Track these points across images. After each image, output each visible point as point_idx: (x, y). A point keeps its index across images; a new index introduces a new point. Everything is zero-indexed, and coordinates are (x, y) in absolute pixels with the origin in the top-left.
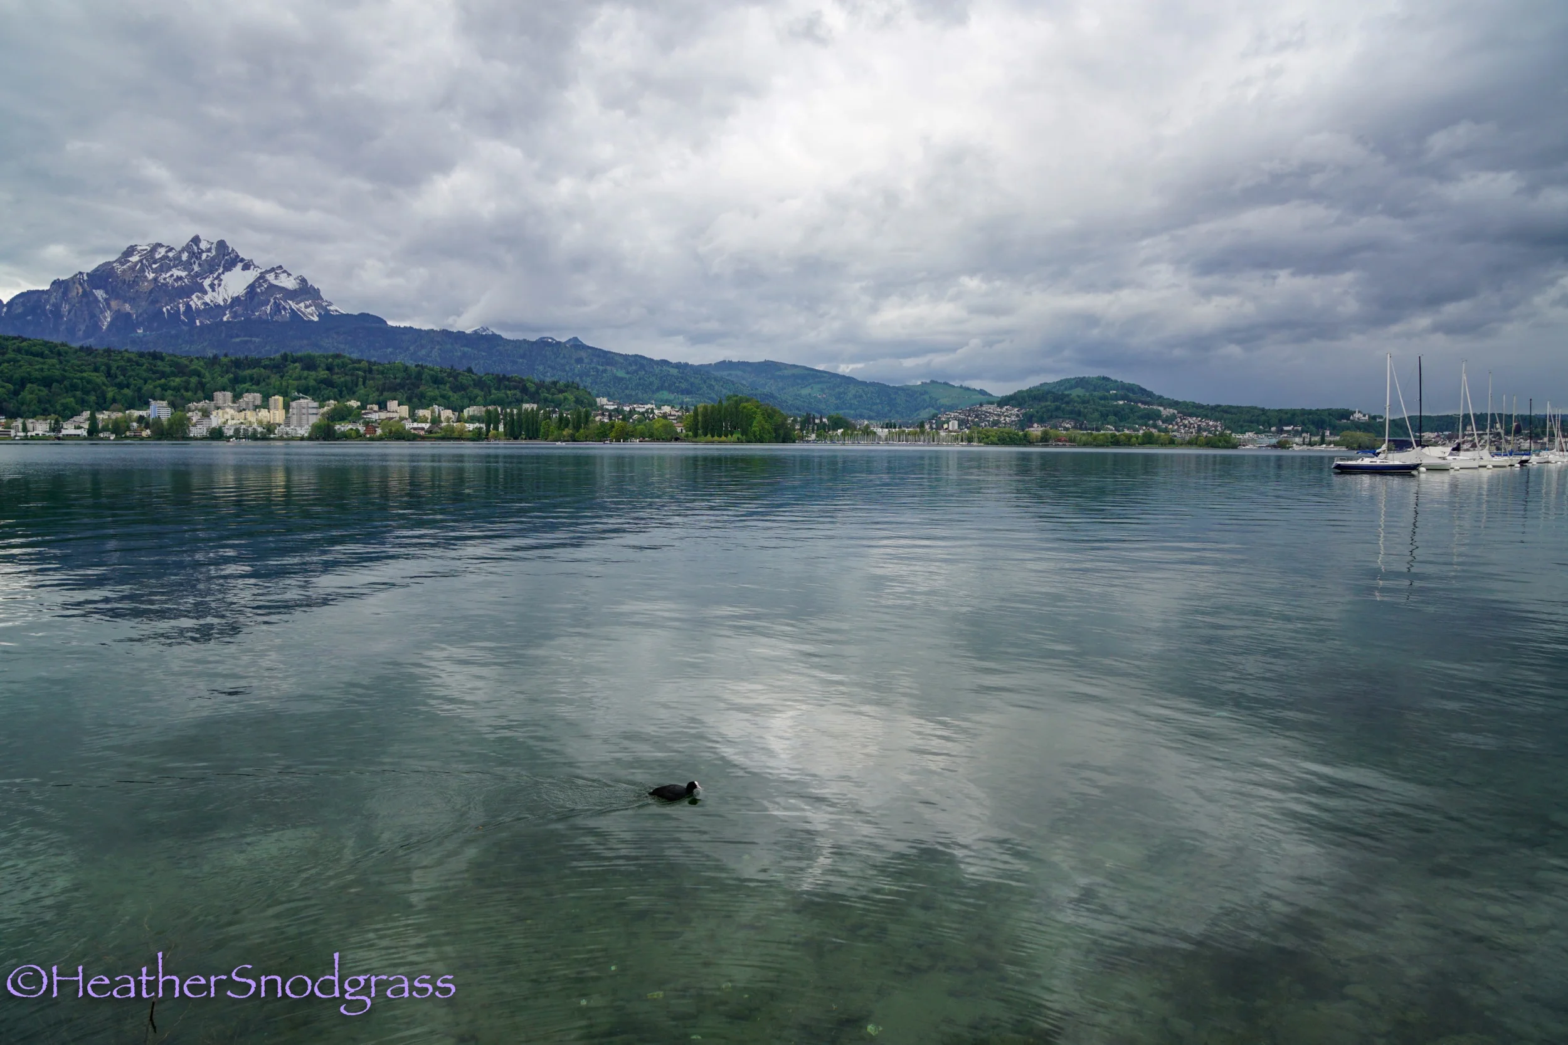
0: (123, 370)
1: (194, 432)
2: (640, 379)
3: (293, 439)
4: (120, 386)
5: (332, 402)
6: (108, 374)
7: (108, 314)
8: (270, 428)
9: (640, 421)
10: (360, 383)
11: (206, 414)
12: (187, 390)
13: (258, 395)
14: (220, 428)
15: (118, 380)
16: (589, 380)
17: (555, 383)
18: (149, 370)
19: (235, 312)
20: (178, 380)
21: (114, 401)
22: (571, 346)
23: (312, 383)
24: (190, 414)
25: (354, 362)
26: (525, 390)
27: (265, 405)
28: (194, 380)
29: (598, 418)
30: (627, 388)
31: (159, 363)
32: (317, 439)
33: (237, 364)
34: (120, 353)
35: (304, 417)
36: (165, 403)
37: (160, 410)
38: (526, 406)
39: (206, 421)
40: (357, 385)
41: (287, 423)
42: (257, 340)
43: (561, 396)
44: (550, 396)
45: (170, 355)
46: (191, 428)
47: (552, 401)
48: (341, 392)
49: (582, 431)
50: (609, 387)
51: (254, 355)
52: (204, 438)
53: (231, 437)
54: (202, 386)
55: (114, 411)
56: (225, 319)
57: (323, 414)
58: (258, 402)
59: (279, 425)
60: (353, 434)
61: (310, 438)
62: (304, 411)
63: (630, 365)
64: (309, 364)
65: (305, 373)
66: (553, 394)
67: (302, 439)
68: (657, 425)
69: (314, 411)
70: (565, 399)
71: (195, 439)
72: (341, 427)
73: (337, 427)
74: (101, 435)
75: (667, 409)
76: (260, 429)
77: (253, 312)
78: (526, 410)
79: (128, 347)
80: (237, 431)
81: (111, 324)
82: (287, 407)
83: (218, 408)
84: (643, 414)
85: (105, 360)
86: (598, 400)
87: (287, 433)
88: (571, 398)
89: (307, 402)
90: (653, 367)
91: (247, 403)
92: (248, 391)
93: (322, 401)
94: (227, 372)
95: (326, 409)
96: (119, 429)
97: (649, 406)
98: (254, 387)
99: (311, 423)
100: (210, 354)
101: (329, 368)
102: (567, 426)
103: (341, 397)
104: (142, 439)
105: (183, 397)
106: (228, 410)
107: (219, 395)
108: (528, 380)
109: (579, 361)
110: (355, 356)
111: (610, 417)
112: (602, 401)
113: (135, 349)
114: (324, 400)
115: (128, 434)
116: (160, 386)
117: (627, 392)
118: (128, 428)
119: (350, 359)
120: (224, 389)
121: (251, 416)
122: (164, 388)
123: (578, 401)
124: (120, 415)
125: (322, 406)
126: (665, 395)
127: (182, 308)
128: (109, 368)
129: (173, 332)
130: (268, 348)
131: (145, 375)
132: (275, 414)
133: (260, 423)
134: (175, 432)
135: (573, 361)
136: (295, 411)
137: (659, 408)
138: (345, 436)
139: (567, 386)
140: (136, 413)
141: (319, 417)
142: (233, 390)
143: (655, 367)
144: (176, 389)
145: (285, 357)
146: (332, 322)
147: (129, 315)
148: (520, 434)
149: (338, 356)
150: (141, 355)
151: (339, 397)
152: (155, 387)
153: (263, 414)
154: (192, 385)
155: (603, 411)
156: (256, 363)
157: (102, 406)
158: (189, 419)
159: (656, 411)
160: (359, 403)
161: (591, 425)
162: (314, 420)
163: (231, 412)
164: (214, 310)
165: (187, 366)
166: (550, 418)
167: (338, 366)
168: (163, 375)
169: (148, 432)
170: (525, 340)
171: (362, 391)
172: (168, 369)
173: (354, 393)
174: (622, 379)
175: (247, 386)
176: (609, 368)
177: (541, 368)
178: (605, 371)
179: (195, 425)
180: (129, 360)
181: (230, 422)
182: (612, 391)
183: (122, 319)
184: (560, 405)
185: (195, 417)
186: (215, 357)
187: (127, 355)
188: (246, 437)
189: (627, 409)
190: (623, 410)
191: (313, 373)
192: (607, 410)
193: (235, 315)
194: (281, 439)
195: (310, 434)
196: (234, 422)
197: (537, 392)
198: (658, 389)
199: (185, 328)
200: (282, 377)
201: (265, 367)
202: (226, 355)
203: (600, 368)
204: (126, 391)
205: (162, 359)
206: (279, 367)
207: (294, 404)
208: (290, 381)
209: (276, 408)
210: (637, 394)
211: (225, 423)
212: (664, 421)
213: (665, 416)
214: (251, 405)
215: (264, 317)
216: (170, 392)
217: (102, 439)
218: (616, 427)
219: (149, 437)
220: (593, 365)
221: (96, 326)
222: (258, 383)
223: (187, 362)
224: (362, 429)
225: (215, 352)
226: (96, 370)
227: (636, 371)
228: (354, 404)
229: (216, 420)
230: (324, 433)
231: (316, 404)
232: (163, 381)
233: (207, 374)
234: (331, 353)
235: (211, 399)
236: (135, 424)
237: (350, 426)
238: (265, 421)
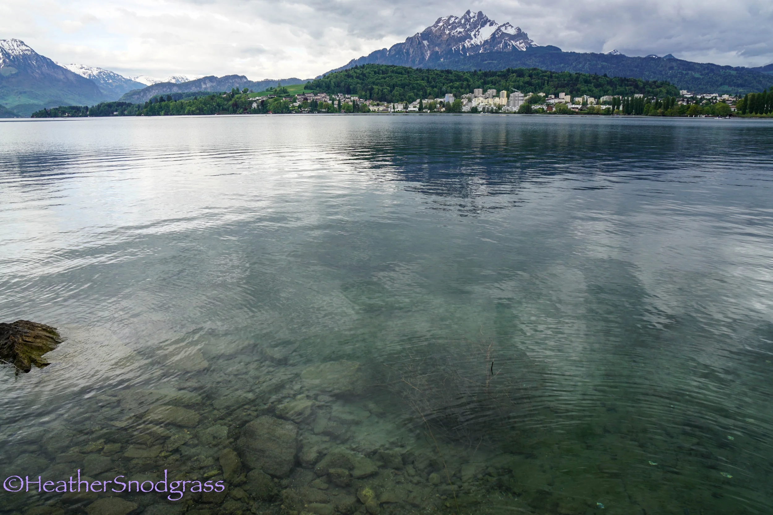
0: (434, 79)
1: (464, 109)
2: (710, 78)
3: (510, 113)
4: (433, 87)
5: (531, 93)
6: (428, 82)
7: (429, 52)
8: (500, 107)
9: (707, 104)
10: (546, 84)
11: (470, 100)
12: (462, 88)
13: (495, 90)
14: (476, 107)
15: (432, 84)
16: (676, 80)
17: (655, 82)
18: (445, 79)
19: (485, 48)
20: (458, 83)
21: (430, 94)
22: (667, 60)
23: (521, 84)
24: (463, 100)
25: (543, 72)
26: (636, 86)
27: (498, 95)
28: (465, 83)
29: (680, 103)
30: (700, 84)
31: (450, 75)
32: (522, 113)
33: (486, 74)
34: (433, 71)
35: (517, 102)
36: (452, 95)
37: (449, 99)
38: (637, 96)
39: (469, 104)
40: (544, 84)
41: (508, 105)
42: (495, 62)
43: (658, 90)
44: (651, 90)
45: (455, 71)
46: (463, 107)
47: (653, 92)
48: (535, 88)
49: (669, 110)
50: (689, 84)
51: (494, 70)
52: (468, 112)
53: (481, 112)
54: (469, 86)
55: (430, 99)
56: (480, 52)
57: (526, 100)
58: (494, 94)
59: (504, 106)
60: (541, 110)
61: (519, 113)
62: (517, 98)
63: (704, 70)
64: (520, 74)
65: (518, 78)
66: (653, 88)
67: (515, 113)
68: (718, 107)
69: (522, 98)
70: (661, 91)
71: (464, 112)
72: (535, 107)
73: (533, 107)
74: (424, 111)
75: (726, 97)
76: (495, 108)
77: (494, 47)
78: (636, 98)
79: (437, 68)
80: (484, 108)
81: (430, 57)
82: (508, 96)
83: (476, 97)
84: (709, 100)
85: (427, 75)
86: (681, 92)
87: (508, 110)
88: (664, 90)
89: (518, 94)
90: (719, 71)
91: (489, 95)
92: (490, 88)
93: (526, 93)
94: (481, 79)
95: (527, 97)
96: (431, 108)
97: (714, 95)
98: (493, 86)
99: (520, 105)
100: (473, 70)
101: (530, 76)
102: (660, 107)
103: (536, 91)
104: (441, 112)
105: (460, 92)
107: (476, 91)
108: (639, 80)
109: (671, 68)
110: (544, 69)
111: (688, 102)
112: (684, 92)
113: (439, 69)
114: (527, 93)
115: (435, 110)
116: (450, 86)
117: (700, 86)
118: (435, 107)
119: (542, 71)
120: (478, 88)
121: (491, 101)
122: (452, 87)
123: (668, 93)
124: (432, 101)
125: (525, 96)
126: (726, 88)
127: (461, 48)
128: (428, 78)
129: (457, 60)
130: (500, 66)
131: (443, 81)
132: (502, 100)
133: (495, 104)
134: (455, 109)
135: (667, 68)
136: (512, 99)
137: (720, 96)
138: (537, 112)
139: (662, 84)
140: (439, 100)
141: (524, 101)
142: (483, 88)
143: (721, 70)
144: (457, 88)
145: (508, 70)
146: (533, 51)
147: (438, 52)
148: (632, 112)
149: (535, 69)
150: (442, 71)
151: (535, 91)
152: (448, 87)
153: (497, 99)
154: (464, 86)
155: (683, 98)
156: (494, 74)
157: (425, 97)
158: (462, 103)
159: (718, 98)
160: (544, 94)
161: (675, 107)
162: (521, 103)
163: (481, 99)
164: (476, 47)
165: (462, 76)
166: (650, 103)
167: (535, 74)
168: (452, 81)
169: (444, 109)
170: (639, 57)
171: (546, 87)
172: (453, 78)
173: (542, 89)
174: (698, 78)
175: (489, 85)
176: (690, 72)
177: (647, 73)
178: (687, 74)
179: (465, 106)
180: (437, 74)
181: (481, 104)
182: (690, 86)
183: (435, 56)
184: (657, 95)
185: (465, 101)
186: (475, 71)
187: (436, 72)
188: (488, 112)
189: (699, 97)
190: (696, 98)
191: (522, 79)
192: (686, 98)
193: (485, 49)
194: (505, 113)
195: (519, 110)
196: (483, 104)
197: (644, 87)
198: (721, 85)
199: (462, 57)
200: (506, 81)
201: (499, 76)
202: (480, 70)
203: (684, 72)
204: (435, 89)
205: (451, 73)
206: (505, 75)
207: (512, 95)
208: (511, 83)
209: (503, 97)
210: (706, 88)
211: (479, 104)
212: (723, 104)
213: (724, 101)
214: (491, 96)
215: (499, 50)
216: (454, 89)
217: (424, 112)
218: (691, 108)
219: (444, 112)
220: (680, 71)
221: (423, 58)
222: (495, 85)
223: (462, 75)
224: (545, 108)
225: (475, 69)
226: (423, 80)
227: (708, 74)
228: (542, 94)
229: (474, 103)
230: (526, 110)
231: (522, 95)
232: (451, 84)
233: (471, 80)
234: (531, 68)
235: (473, 92)
236: (438, 105)
237: (539, 107)
238: (497, 103)
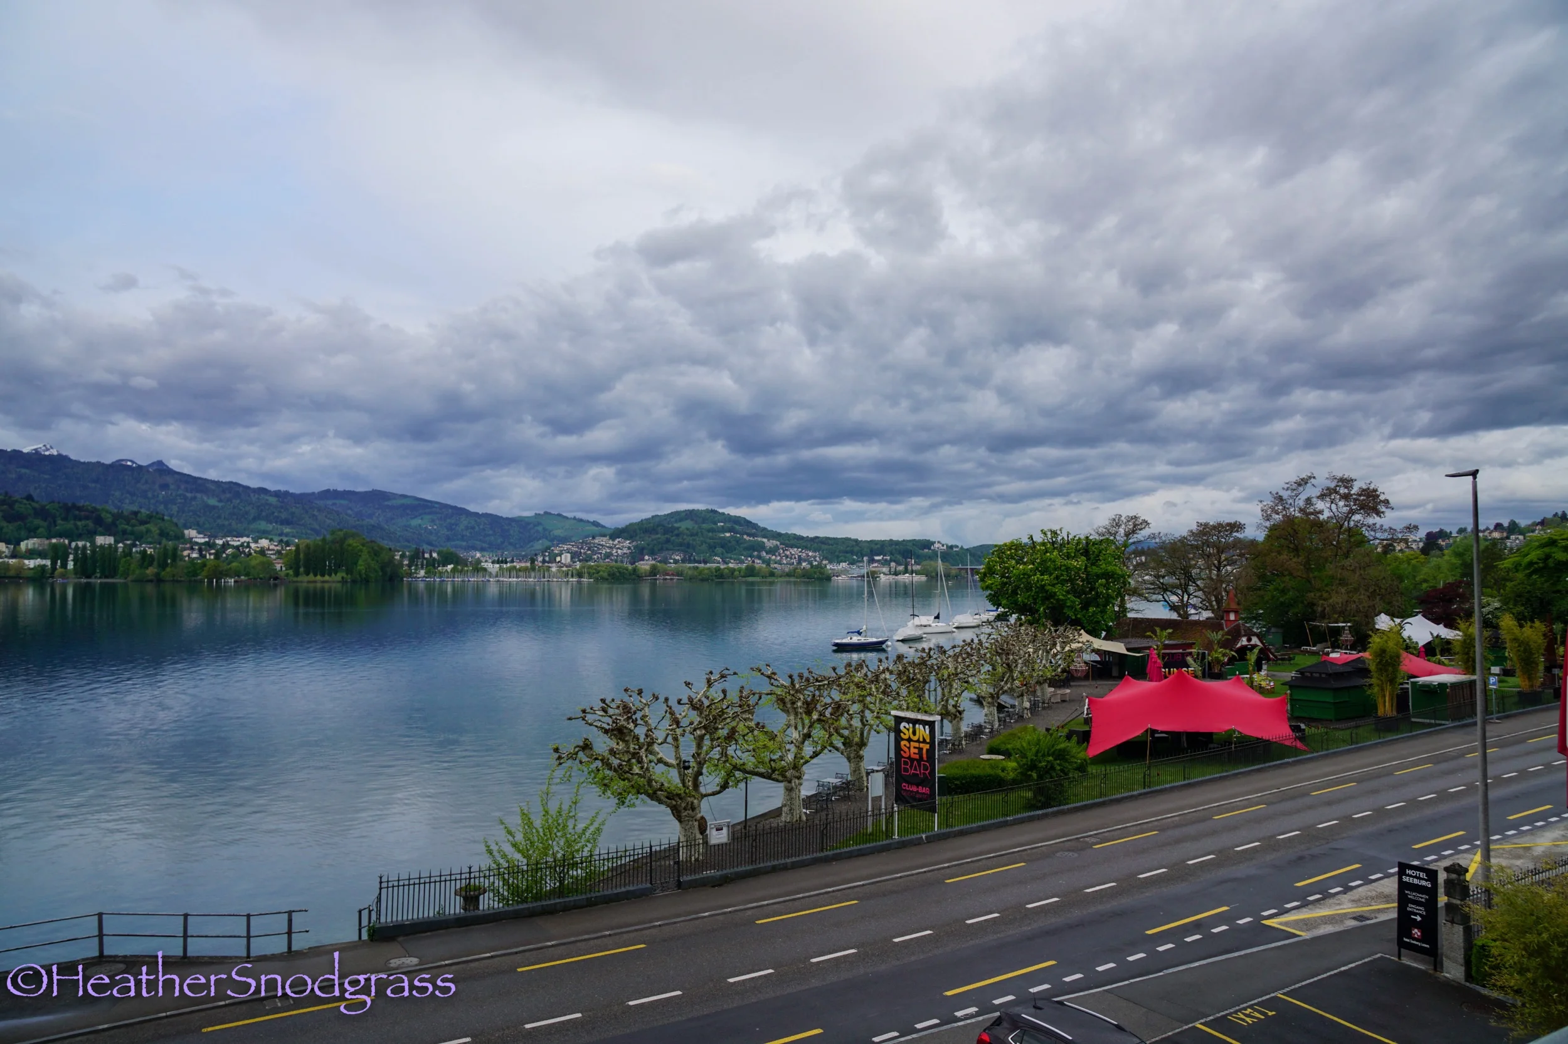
2: (234, 507)
9: (235, 557)
16: (175, 508)
17: (136, 513)
22: (155, 470)
26: (99, 521)
29: (186, 553)
30: (219, 517)
38: (101, 540)
43: (143, 528)
44: (129, 528)
47: (132, 533)
49: (168, 569)
50: (199, 516)
63: (224, 492)
66: (133, 526)
68: (254, 563)
70: (148, 531)
75: (264, 543)
78: (102, 546)
84: (237, 548)
86: (186, 532)
88: (154, 528)
90: (249, 496)
97: (245, 539)
102: (151, 564)
108: (103, 509)
109: (165, 487)
111: (200, 550)
112: (191, 533)
117: (219, 521)
123: (163, 534)
126: (263, 525)
135: (157, 487)
137: (256, 542)
139: (150, 517)
143: (252, 495)
148: (94, 572)
155: (192, 544)
159: (253, 545)
161: (180, 563)
166: (130, 554)
170: (98, 463)
174: (214, 507)
176: (199, 495)
177: (117, 494)
178: (195, 498)
182: (202, 520)
184: (142, 537)
189: (220, 542)
190: (215, 544)
192: (197, 543)
197: (114, 524)
198: (255, 519)
203: (189, 495)
210: (230, 525)
212: (261, 559)
213: (262, 552)
218: (208, 567)
220: (180, 492)
227: (229, 500)
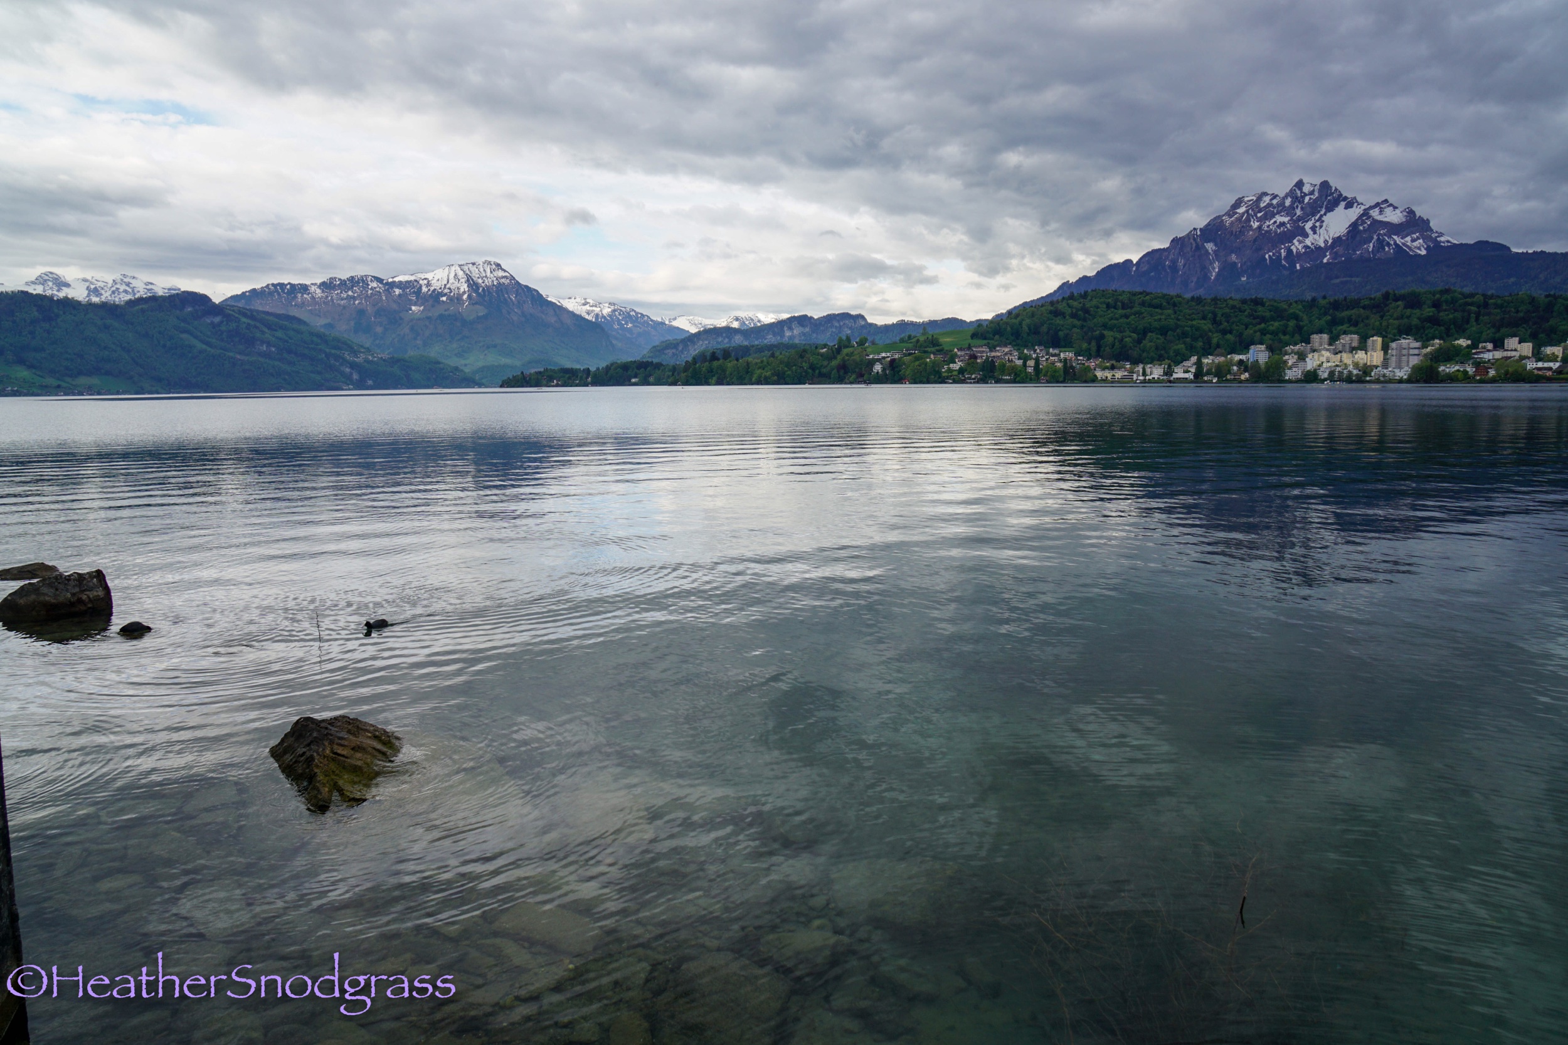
0: (1227, 316)
1: (1290, 374)
3: (1390, 381)
4: (1224, 332)
5: (1437, 341)
6: (1215, 321)
7: (1216, 264)
8: (1366, 370)
10: (1473, 320)
11: (1302, 357)
12: (1285, 334)
13: (1356, 337)
14: (1315, 370)
15: (1222, 327)
18: (1250, 316)
19: (1336, 253)
20: (1276, 324)
21: (1218, 346)
23: (1415, 321)
24: (1287, 357)
25: (1465, 296)
27: (1363, 346)
28: (1292, 323)
31: (1260, 308)
32: (1417, 381)
33: (1336, 305)
34: (1226, 301)
35: (1404, 358)
36: (1263, 347)
37: (1259, 354)
39: (1301, 364)
40: (1468, 322)
41: (1385, 365)
42: (1357, 280)
45: (1270, 300)
46: (1288, 372)
48: (1448, 330)
51: (1354, 296)
52: (1298, 381)
53: (1325, 380)
54: (1299, 329)
55: (1218, 355)
56: (1325, 261)
57: (1426, 355)
58: (1355, 344)
59: (1376, 367)
60: (1460, 375)
61: (1409, 381)
62: (1405, 352)
64: (1413, 301)
65: (1408, 311)
67: (1401, 381)
69: (1416, 352)
71: (1290, 381)
72: (1445, 369)
73: (1441, 368)
74: (1206, 378)
76: (1355, 372)
77: (1355, 251)
79: (1233, 295)
80: (1332, 373)
81: (1218, 274)
82: (1385, 348)
83: (1314, 351)
85: (1212, 308)
87: (1384, 376)
89: (1406, 342)
91: (1344, 345)
92: (1345, 333)
93: (1425, 341)
94: (1325, 314)
95: (1429, 349)
96: (1221, 372)
98: (1352, 329)
99: (1411, 365)
100: (1308, 296)
101: (1436, 305)
103: (1448, 336)
104: (1241, 382)
105: (1280, 341)
106: (1323, 352)
107: (1315, 338)
110: (1467, 290)
113: (1238, 296)
114: (1428, 340)
115: (1229, 377)
116: (1260, 330)
118: (1229, 372)
119: (1462, 294)
120: (1321, 332)
121: (1347, 358)
122: (1263, 332)
124: (1223, 359)
125: (1424, 346)
127: (1283, 253)
128: (1215, 315)
129: (1274, 278)
130: (1368, 287)
131: (1246, 320)
132: (1374, 357)
133: (1356, 365)
134: (1271, 375)
136: (1394, 352)
138: (1451, 379)
140: (1237, 357)
141: (1421, 358)
142: (1330, 332)
144: (1274, 333)
145: (1386, 296)
146: (1441, 254)
147: (1235, 264)
149: (1447, 291)
150: (1244, 302)
151: (1446, 335)
152: (1255, 332)
153: (1360, 356)
154: (1290, 329)
156: (1355, 304)
157: (1207, 352)
158: (1286, 362)
160: (1469, 342)
162: (1414, 361)
163: (1326, 354)
164: (1319, 251)
165: (1285, 310)
167: (1446, 302)
168: (1263, 320)
169: (1247, 375)
171: (1473, 328)
172: (1268, 314)
173: (1464, 331)
175: (1344, 327)
179: (1291, 368)
180: (1233, 307)
181: (1325, 365)
183: (1229, 270)
185: (1291, 360)
186: (1314, 300)
187: (1231, 302)
188: (1341, 380)
191: (1417, 312)
193: (1335, 256)
194: (1377, 381)
195: (1410, 376)
196: (1329, 364)
199: (1286, 273)
200: (1382, 317)
201: (1364, 308)
202: (1324, 297)
204: (1229, 336)
205: (1263, 304)
206: (1379, 306)
207: (1393, 345)
208: (1391, 321)
209: (1374, 350)
211: (1320, 365)
214: (1347, 346)
215: (1366, 255)
216: (1268, 336)
217: (1206, 382)
219: (1247, 380)
221: (1206, 277)
222: (1356, 324)
223: (1285, 306)
224: (1470, 370)
225: (1314, 294)
226: (1204, 318)
228: (1463, 342)
229: (1311, 363)
230: (1425, 375)
231: (1418, 344)
232: (1263, 325)
233: (1305, 317)
234: (1439, 288)
235: (1308, 341)
236: (1235, 368)
237: (1457, 368)
238: (1361, 362)
